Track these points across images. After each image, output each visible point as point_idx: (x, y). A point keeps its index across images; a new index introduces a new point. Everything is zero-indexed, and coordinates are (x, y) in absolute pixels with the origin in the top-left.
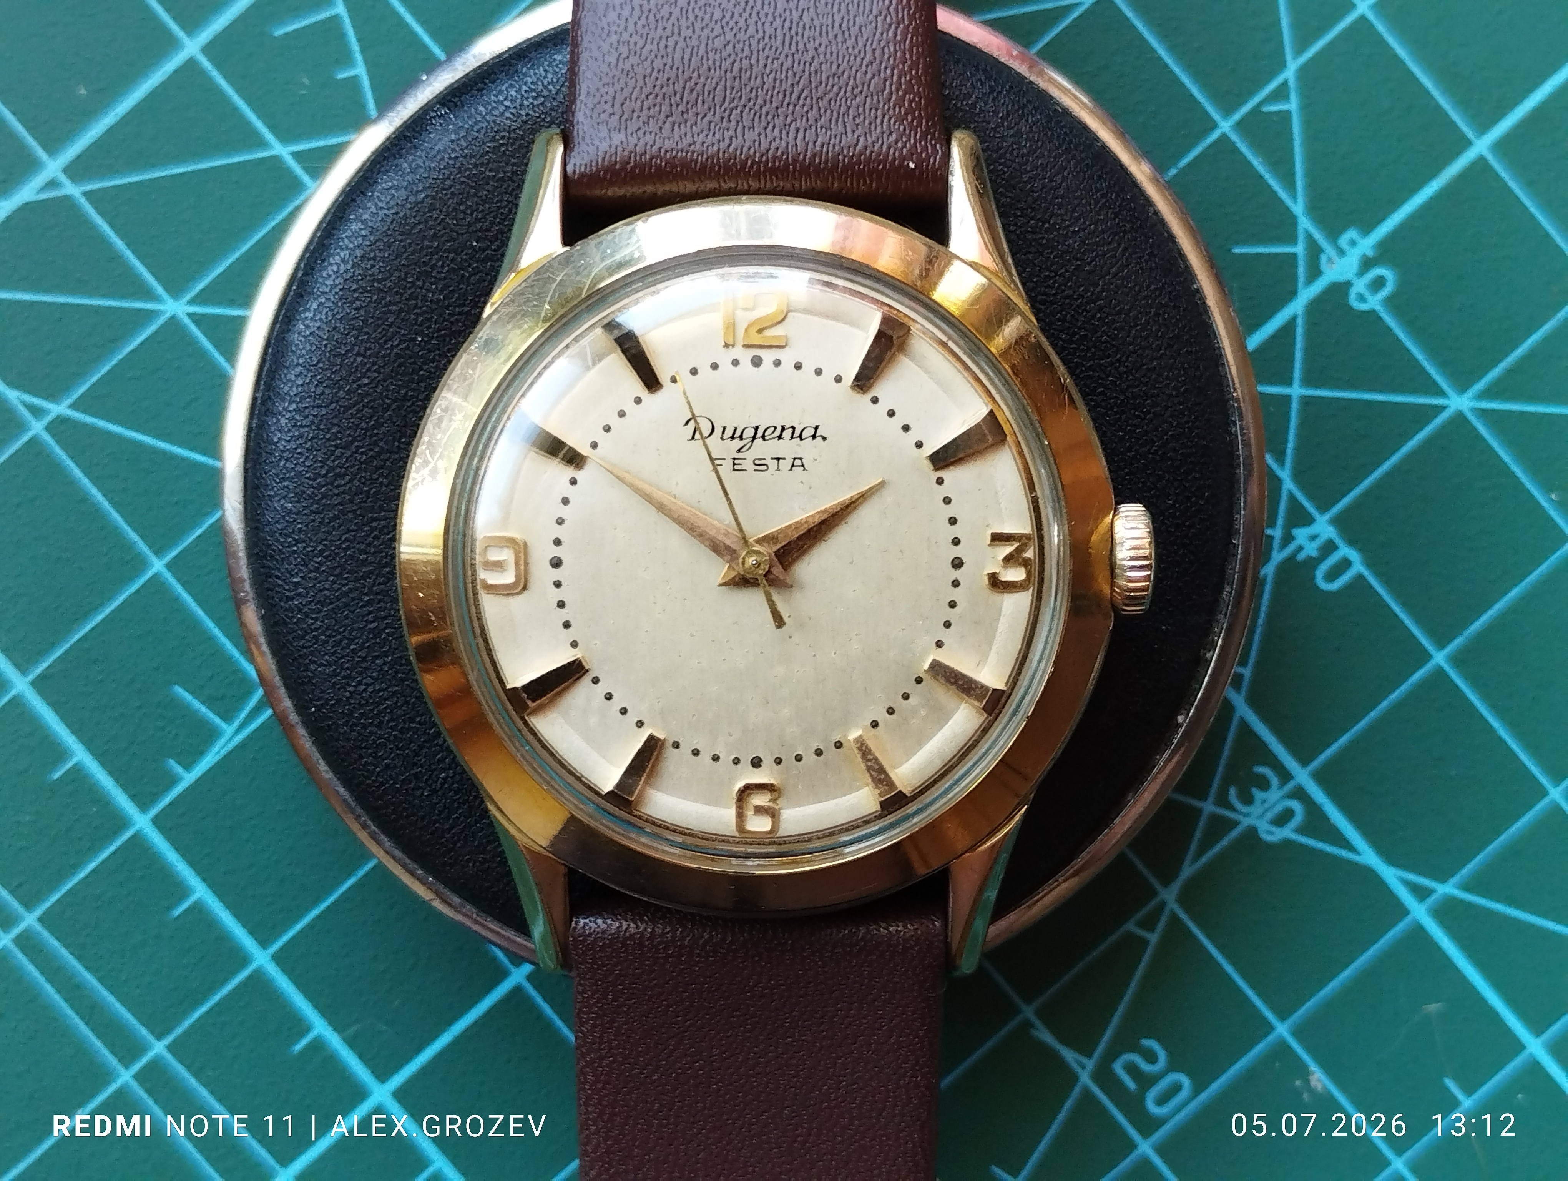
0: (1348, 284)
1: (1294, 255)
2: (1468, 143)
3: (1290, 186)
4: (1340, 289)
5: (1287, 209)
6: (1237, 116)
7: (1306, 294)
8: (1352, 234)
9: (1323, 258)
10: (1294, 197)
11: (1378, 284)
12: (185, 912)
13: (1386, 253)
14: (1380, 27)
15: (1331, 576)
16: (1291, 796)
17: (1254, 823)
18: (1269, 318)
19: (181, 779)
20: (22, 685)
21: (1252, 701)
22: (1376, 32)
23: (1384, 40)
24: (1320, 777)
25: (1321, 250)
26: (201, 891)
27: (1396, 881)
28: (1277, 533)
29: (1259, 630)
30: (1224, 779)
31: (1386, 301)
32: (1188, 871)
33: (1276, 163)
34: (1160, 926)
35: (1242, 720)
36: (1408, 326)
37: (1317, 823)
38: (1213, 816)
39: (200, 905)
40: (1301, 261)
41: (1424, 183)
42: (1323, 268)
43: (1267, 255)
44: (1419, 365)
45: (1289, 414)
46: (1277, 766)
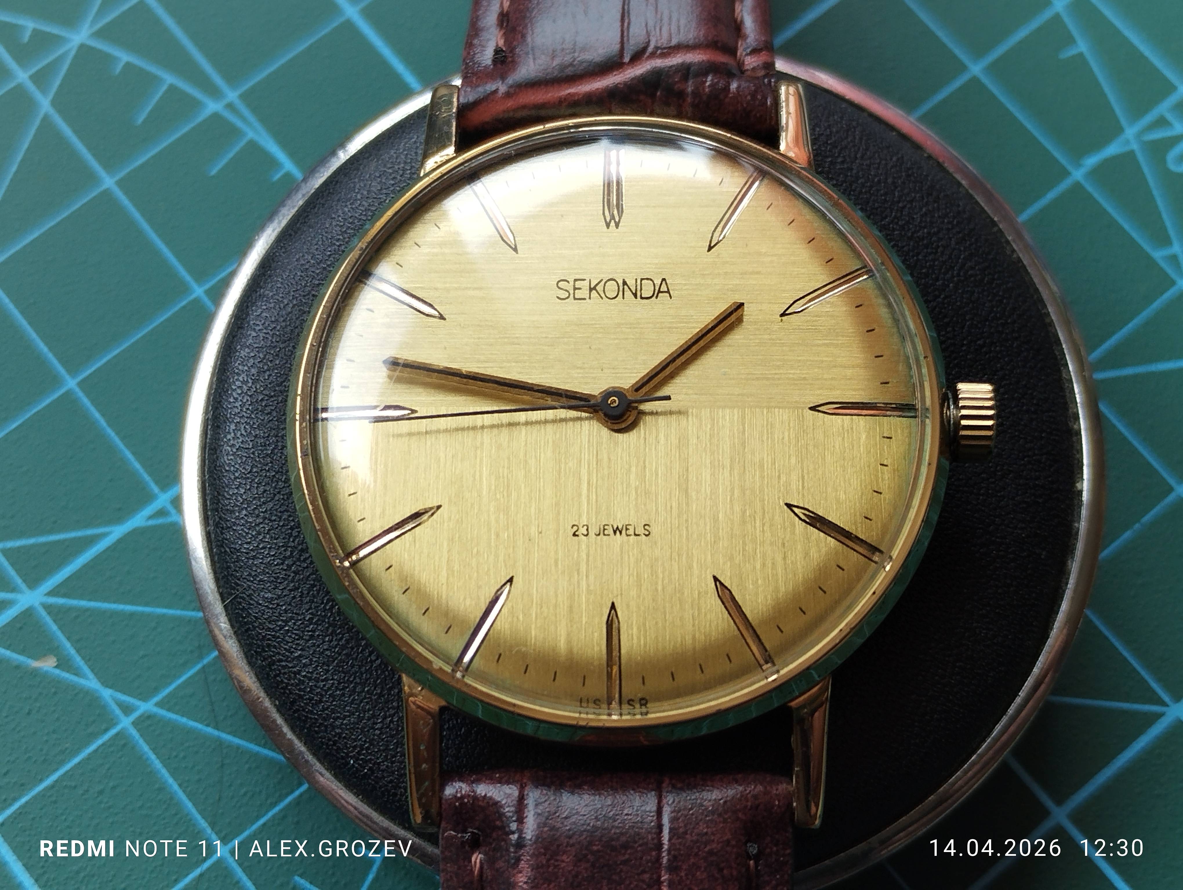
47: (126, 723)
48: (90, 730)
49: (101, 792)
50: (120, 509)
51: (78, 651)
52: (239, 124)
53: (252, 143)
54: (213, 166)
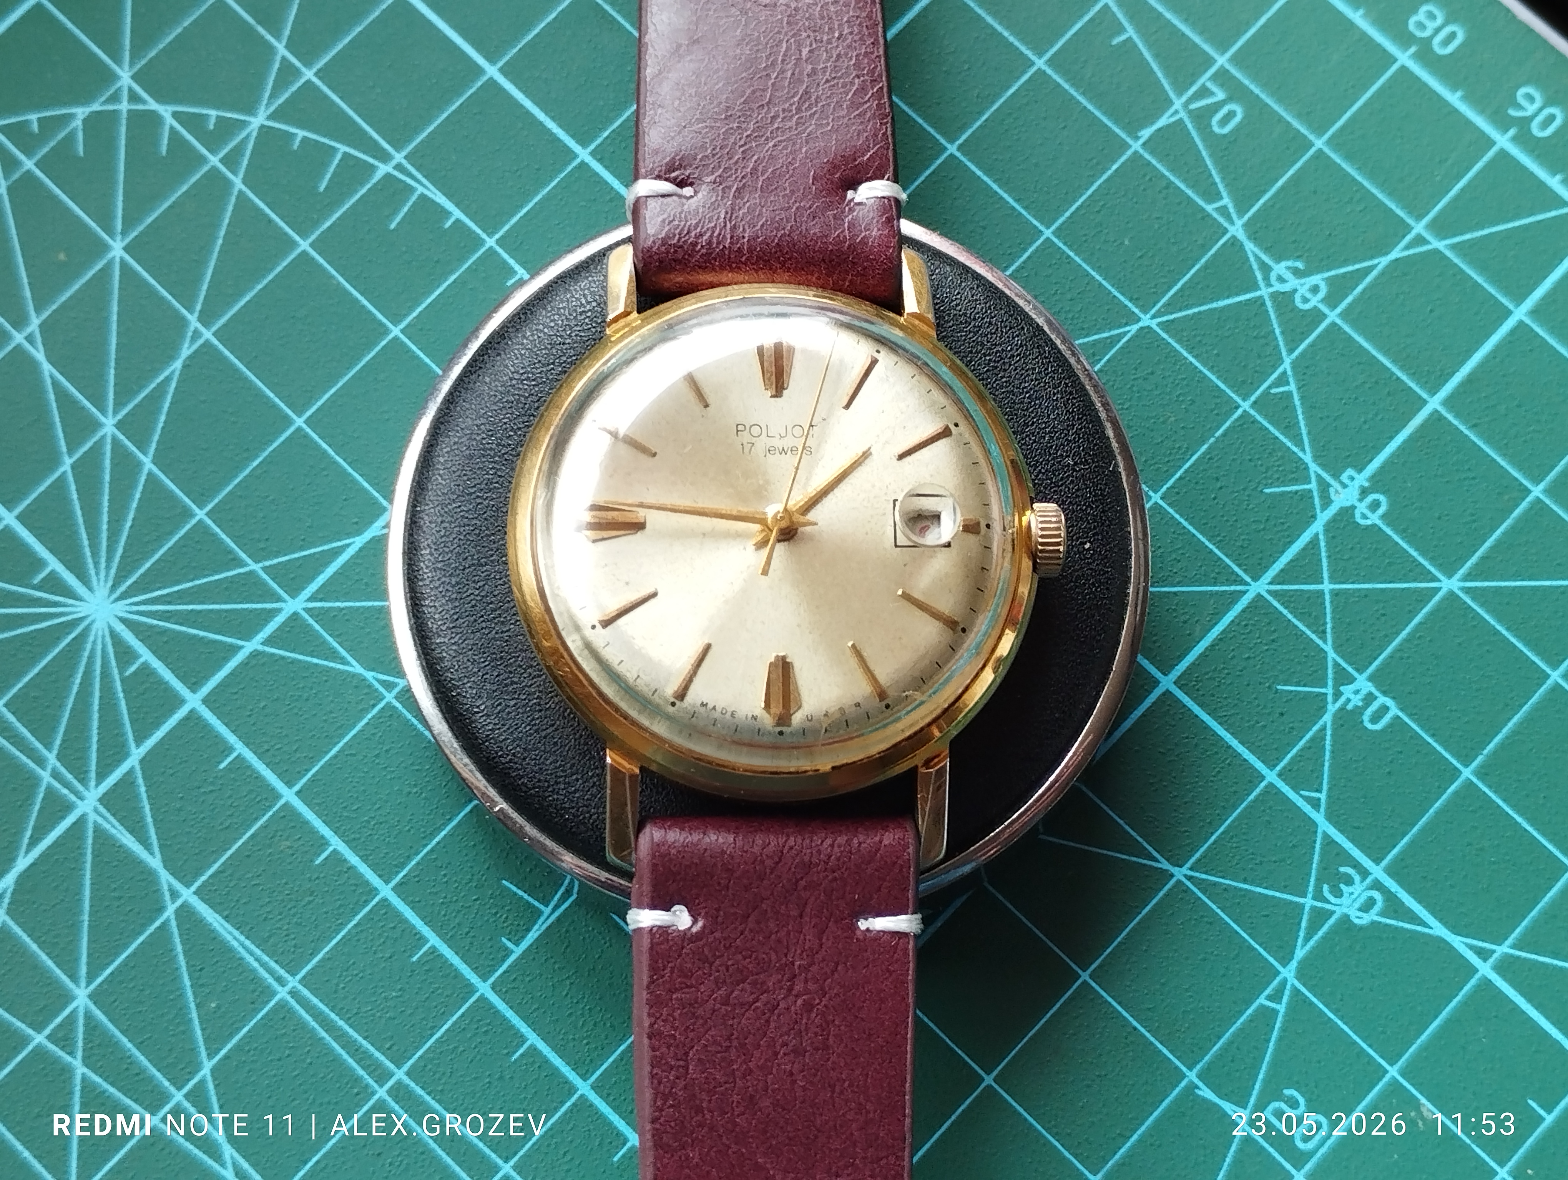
0: (1353, 507)
1: (1310, 491)
2: (1425, 402)
3: (1300, 444)
4: (1347, 512)
5: (1301, 459)
6: (1253, 398)
7: (1323, 517)
8: (1350, 472)
9: (1331, 490)
10: (1303, 450)
11: (1375, 506)
12: (522, 1055)
13: (1377, 483)
14: (1347, 328)
15: (1375, 719)
16: (1371, 888)
17: (1345, 910)
18: (1299, 536)
19: (512, 952)
20: (386, 891)
21: (1329, 817)
22: (1345, 333)
23: (1350, 337)
24: (1390, 871)
25: (1329, 485)
26: (533, 1039)
27: (1463, 946)
28: (1329, 691)
29: (1327, 764)
30: (1317, 879)
31: (1383, 517)
32: (1300, 953)
33: (1286, 427)
34: (1285, 999)
35: (1324, 832)
36: (1402, 533)
37: (1394, 907)
38: (1313, 909)
39: (533, 1049)
40: (1316, 494)
41: (1397, 432)
42: (1333, 496)
43: (1290, 492)
44: (1415, 560)
45: (1324, 603)
46: (1356, 866)
47: (389, 697)
48: (360, 706)
51: (340, 644)
52: (409, 181)
53: (423, 197)
54: (391, 221)
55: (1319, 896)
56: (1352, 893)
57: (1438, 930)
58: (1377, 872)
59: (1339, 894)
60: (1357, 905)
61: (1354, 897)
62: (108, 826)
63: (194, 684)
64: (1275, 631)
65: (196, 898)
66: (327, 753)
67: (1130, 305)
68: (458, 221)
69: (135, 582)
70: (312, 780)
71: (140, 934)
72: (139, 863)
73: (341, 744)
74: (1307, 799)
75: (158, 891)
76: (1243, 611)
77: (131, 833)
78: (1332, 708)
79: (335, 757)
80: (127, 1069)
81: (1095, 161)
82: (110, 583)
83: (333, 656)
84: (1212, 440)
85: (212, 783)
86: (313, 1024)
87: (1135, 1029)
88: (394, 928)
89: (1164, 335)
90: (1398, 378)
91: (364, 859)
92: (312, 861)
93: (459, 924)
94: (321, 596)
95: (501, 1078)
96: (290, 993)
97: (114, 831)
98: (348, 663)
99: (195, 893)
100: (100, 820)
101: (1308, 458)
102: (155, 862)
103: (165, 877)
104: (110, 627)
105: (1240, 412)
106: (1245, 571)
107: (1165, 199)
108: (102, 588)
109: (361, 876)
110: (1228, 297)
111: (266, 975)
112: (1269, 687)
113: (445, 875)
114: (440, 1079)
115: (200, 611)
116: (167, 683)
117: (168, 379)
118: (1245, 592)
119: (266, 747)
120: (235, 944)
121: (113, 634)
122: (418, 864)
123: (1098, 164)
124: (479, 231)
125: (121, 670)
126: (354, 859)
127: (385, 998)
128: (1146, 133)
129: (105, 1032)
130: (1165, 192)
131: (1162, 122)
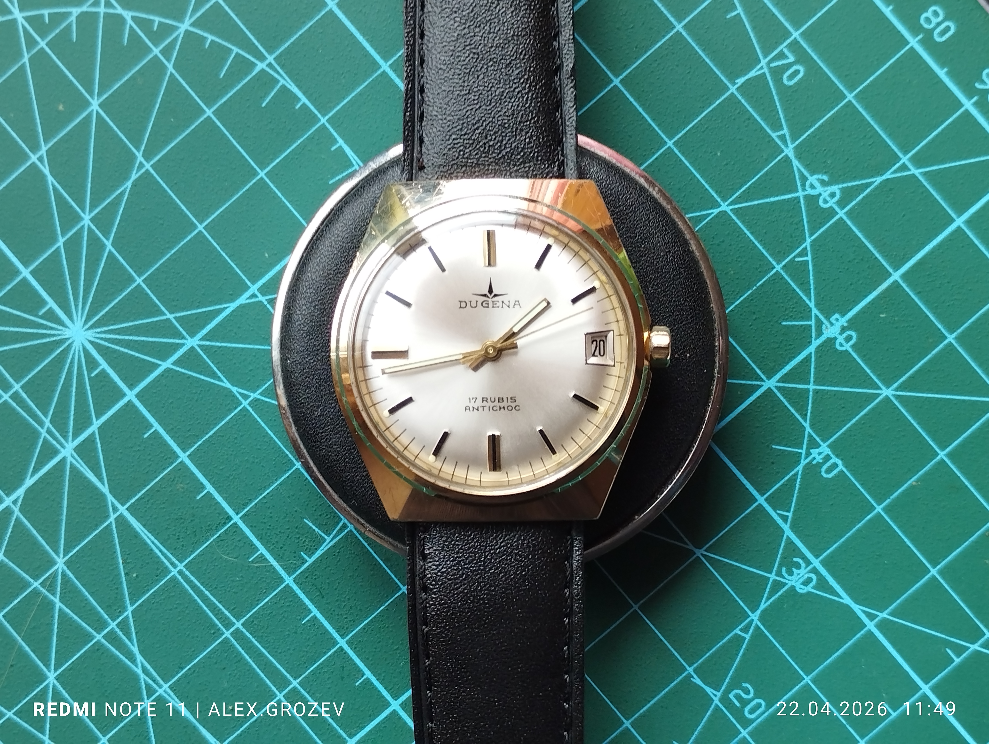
0: (835, 339)
1: (810, 326)
2: (890, 275)
3: (808, 295)
4: (831, 341)
5: (807, 305)
6: (784, 263)
7: (816, 343)
8: (837, 316)
9: (824, 327)
10: (810, 299)
11: (848, 339)
12: (308, 621)
13: (852, 324)
14: (849, 222)
15: (828, 471)
16: (810, 572)
17: (794, 584)
18: (800, 353)
19: (306, 561)
20: (236, 519)
21: (793, 528)
22: (847, 225)
23: (850, 228)
24: (824, 563)
25: (822, 323)
26: (315, 612)
27: (860, 611)
28: (803, 451)
29: (795, 496)
30: (780, 564)
31: (853, 346)
32: (763, 606)
33: (801, 284)
34: (751, 631)
35: (788, 536)
36: (863, 357)
37: (822, 584)
38: (775, 580)
39: (315, 618)
40: (813, 328)
41: (870, 293)
42: (824, 331)
43: (798, 325)
44: (868, 375)
45: (808, 397)
46: (804, 558)
47: (245, 403)
48: (227, 408)
49: (236, 438)
50: (232, 295)
51: (218, 368)
52: (276, 75)
53: (283, 86)
54: (264, 101)
55: (779, 574)
56: (799, 574)
57: (847, 600)
58: (816, 563)
59: (791, 574)
60: (801, 581)
61: (799, 576)
62: (78, 465)
63: (132, 385)
64: (776, 412)
65: (127, 511)
66: (207, 434)
67: (715, 196)
68: (304, 104)
69: (99, 319)
70: (197, 449)
71: (94, 530)
72: (96, 489)
73: (215, 430)
74: (781, 516)
75: (106, 506)
76: (758, 397)
77: (92, 471)
78: (803, 462)
79: (211, 437)
80: (84, 607)
81: (705, 97)
82: (84, 319)
83: (213, 375)
84: (755, 288)
85: (139, 446)
86: (191, 591)
87: (661, 640)
88: (239, 541)
89: (734, 217)
90: (876, 258)
91: (225, 499)
92: (195, 497)
93: (277, 542)
94: (208, 338)
95: (296, 633)
96: (178, 572)
97: (82, 469)
98: (222, 381)
99: (127, 509)
100: (74, 462)
101: (812, 305)
102: (105, 489)
103: (110, 498)
104: (83, 345)
105: (774, 271)
106: (763, 373)
107: (746, 126)
108: (79, 322)
109: (223, 509)
110: (777, 196)
111: (165, 561)
112: (768, 446)
113: (271, 513)
114: (261, 630)
115: (137, 341)
116: (115, 383)
117: (122, 194)
118: (761, 386)
119: (172, 426)
120: (148, 541)
121: (85, 350)
122: (256, 504)
123: (707, 99)
124: (316, 112)
125: (89, 372)
126: (219, 498)
127: (233, 581)
128: (740, 81)
129: (73, 584)
130: (747, 122)
131: (753, 73)
